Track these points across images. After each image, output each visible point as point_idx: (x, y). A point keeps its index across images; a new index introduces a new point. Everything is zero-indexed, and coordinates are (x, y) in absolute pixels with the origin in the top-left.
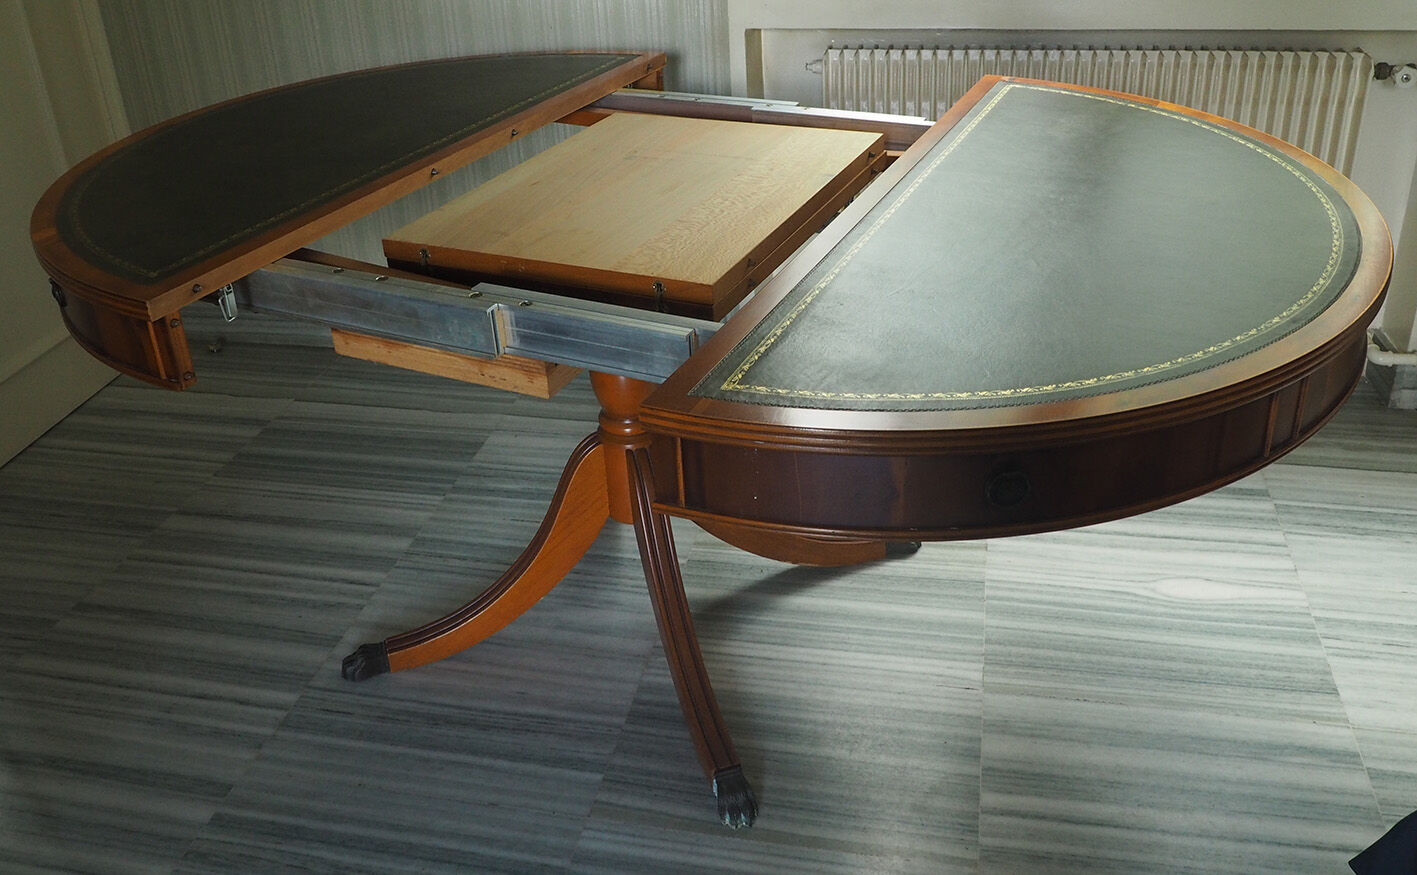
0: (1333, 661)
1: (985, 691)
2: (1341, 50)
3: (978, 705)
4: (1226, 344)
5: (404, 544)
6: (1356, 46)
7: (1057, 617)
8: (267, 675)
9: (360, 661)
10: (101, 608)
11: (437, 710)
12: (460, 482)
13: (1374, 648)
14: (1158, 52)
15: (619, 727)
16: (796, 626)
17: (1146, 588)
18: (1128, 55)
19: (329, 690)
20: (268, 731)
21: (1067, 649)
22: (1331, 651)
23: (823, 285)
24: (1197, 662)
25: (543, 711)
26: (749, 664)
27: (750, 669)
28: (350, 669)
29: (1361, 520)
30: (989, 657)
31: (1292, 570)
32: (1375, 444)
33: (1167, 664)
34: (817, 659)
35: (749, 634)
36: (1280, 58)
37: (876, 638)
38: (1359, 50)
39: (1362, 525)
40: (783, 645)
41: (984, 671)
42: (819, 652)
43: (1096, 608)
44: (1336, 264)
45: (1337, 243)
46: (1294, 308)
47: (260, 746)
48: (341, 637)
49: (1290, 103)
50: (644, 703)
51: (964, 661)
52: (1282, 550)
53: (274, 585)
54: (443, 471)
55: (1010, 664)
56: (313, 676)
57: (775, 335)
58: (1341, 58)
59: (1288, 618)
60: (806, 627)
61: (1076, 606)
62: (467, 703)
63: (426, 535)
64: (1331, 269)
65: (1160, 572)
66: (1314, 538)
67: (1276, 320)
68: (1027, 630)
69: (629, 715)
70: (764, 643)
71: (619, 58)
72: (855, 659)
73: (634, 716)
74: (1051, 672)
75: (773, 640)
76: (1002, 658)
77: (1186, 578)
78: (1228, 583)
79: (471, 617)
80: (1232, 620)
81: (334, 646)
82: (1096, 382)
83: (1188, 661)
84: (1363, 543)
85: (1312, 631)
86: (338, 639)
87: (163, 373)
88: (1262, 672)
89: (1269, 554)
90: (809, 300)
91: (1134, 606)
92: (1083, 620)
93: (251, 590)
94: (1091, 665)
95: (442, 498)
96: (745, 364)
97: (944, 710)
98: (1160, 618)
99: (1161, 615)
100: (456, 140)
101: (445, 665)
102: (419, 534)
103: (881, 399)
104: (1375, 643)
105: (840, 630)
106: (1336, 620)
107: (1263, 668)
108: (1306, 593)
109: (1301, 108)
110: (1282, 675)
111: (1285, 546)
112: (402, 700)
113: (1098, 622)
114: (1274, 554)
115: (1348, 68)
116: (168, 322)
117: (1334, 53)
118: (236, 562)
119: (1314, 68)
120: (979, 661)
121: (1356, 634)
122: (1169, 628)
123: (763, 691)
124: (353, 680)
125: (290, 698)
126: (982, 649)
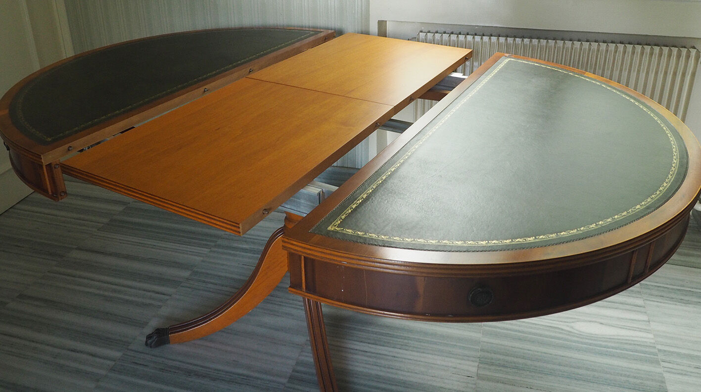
0: (666, 375)
1: (478, 379)
2: (685, 47)
3: (474, 386)
4: (609, 220)
5: (186, 274)
6: (693, 45)
7: (520, 339)
8: (108, 341)
9: (155, 337)
10: (30, 298)
11: (191, 367)
12: (220, 242)
13: (689, 369)
14: (589, 43)
15: (284, 384)
16: (382, 334)
17: (568, 326)
18: (573, 43)
19: (138, 352)
20: (103, 372)
21: (524, 358)
22: (666, 369)
23: (393, 170)
24: (593, 370)
25: (245, 372)
26: (356, 354)
27: (355, 356)
28: (150, 341)
29: (686, 295)
30: (482, 359)
31: (647, 321)
32: (695, 253)
33: (576, 371)
34: (391, 354)
35: (357, 337)
36: (652, 49)
37: (423, 344)
38: (694, 48)
39: (686, 298)
40: (373, 344)
41: (478, 367)
42: (392, 349)
43: (541, 335)
44: (674, 174)
45: (676, 161)
46: (649, 200)
47: (98, 381)
48: (148, 323)
49: (657, 73)
50: (298, 372)
51: (469, 360)
52: (642, 309)
53: (119, 292)
54: (211, 236)
55: (492, 364)
56: (131, 344)
57: (363, 198)
58: (684, 51)
59: (644, 349)
60: (386, 335)
61: (530, 333)
62: (207, 364)
63: (199, 270)
64: (671, 178)
65: (576, 317)
66: (659, 304)
67: (638, 207)
68: (503, 345)
69: (290, 378)
70: (364, 342)
71: (311, 33)
72: (411, 355)
73: (292, 379)
74: (514, 370)
75: (369, 341)
76: (489, 361)
77: (590, 321)
78: (612, 326)
79: (213, 318)
80: (613, 348)
81: (143, 328)
82: (534, 239)
83: (587, 369)
84: (685, 308)
85: (656, 357)
86: (146, 323)
87: (50, 191)
88: (628, 379)
89: (635, 311)
90: (384, 178)
91: (561, 336)
92: (533, 342)
93: (106, 293)
94: (536, 368)
95: (209, 250)
96: (343, 215)
97: (455, 388)
98: (574, 344)
99: (575, 342)
100: (219, 73)
101: (199, 342)
102: (195, 269)
103: (414, 242)
104: (689, 367)
105: (405, 338)
106: (669, 352)
107: (629, 376)
108: (654, 335)
109: (662, 75)
110: (638, 381)
111: (644, 307)
112: (174, 360)
113: (541, 343)
114: (638, 311)
115: (688, 57)
116: (53, 166)
117: (680, 49)
118: (102, 278)
119: (670, 55)
120: (476, 362)
121: (679, 360)
122: (578, 350)
123: (361, 369)
124: (151, 347)
125: (118, 354)
126: (479, 354)
